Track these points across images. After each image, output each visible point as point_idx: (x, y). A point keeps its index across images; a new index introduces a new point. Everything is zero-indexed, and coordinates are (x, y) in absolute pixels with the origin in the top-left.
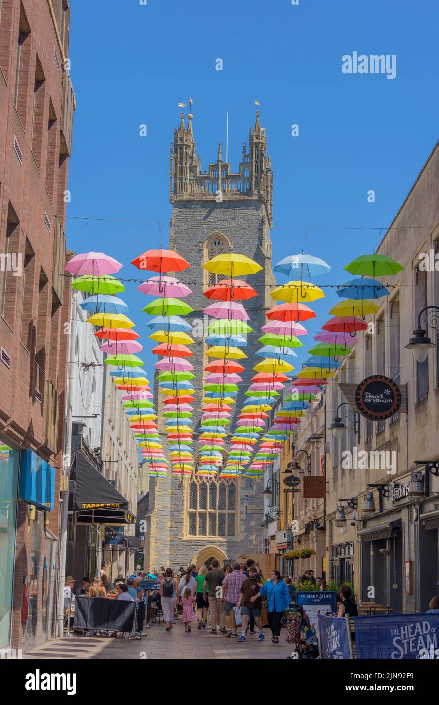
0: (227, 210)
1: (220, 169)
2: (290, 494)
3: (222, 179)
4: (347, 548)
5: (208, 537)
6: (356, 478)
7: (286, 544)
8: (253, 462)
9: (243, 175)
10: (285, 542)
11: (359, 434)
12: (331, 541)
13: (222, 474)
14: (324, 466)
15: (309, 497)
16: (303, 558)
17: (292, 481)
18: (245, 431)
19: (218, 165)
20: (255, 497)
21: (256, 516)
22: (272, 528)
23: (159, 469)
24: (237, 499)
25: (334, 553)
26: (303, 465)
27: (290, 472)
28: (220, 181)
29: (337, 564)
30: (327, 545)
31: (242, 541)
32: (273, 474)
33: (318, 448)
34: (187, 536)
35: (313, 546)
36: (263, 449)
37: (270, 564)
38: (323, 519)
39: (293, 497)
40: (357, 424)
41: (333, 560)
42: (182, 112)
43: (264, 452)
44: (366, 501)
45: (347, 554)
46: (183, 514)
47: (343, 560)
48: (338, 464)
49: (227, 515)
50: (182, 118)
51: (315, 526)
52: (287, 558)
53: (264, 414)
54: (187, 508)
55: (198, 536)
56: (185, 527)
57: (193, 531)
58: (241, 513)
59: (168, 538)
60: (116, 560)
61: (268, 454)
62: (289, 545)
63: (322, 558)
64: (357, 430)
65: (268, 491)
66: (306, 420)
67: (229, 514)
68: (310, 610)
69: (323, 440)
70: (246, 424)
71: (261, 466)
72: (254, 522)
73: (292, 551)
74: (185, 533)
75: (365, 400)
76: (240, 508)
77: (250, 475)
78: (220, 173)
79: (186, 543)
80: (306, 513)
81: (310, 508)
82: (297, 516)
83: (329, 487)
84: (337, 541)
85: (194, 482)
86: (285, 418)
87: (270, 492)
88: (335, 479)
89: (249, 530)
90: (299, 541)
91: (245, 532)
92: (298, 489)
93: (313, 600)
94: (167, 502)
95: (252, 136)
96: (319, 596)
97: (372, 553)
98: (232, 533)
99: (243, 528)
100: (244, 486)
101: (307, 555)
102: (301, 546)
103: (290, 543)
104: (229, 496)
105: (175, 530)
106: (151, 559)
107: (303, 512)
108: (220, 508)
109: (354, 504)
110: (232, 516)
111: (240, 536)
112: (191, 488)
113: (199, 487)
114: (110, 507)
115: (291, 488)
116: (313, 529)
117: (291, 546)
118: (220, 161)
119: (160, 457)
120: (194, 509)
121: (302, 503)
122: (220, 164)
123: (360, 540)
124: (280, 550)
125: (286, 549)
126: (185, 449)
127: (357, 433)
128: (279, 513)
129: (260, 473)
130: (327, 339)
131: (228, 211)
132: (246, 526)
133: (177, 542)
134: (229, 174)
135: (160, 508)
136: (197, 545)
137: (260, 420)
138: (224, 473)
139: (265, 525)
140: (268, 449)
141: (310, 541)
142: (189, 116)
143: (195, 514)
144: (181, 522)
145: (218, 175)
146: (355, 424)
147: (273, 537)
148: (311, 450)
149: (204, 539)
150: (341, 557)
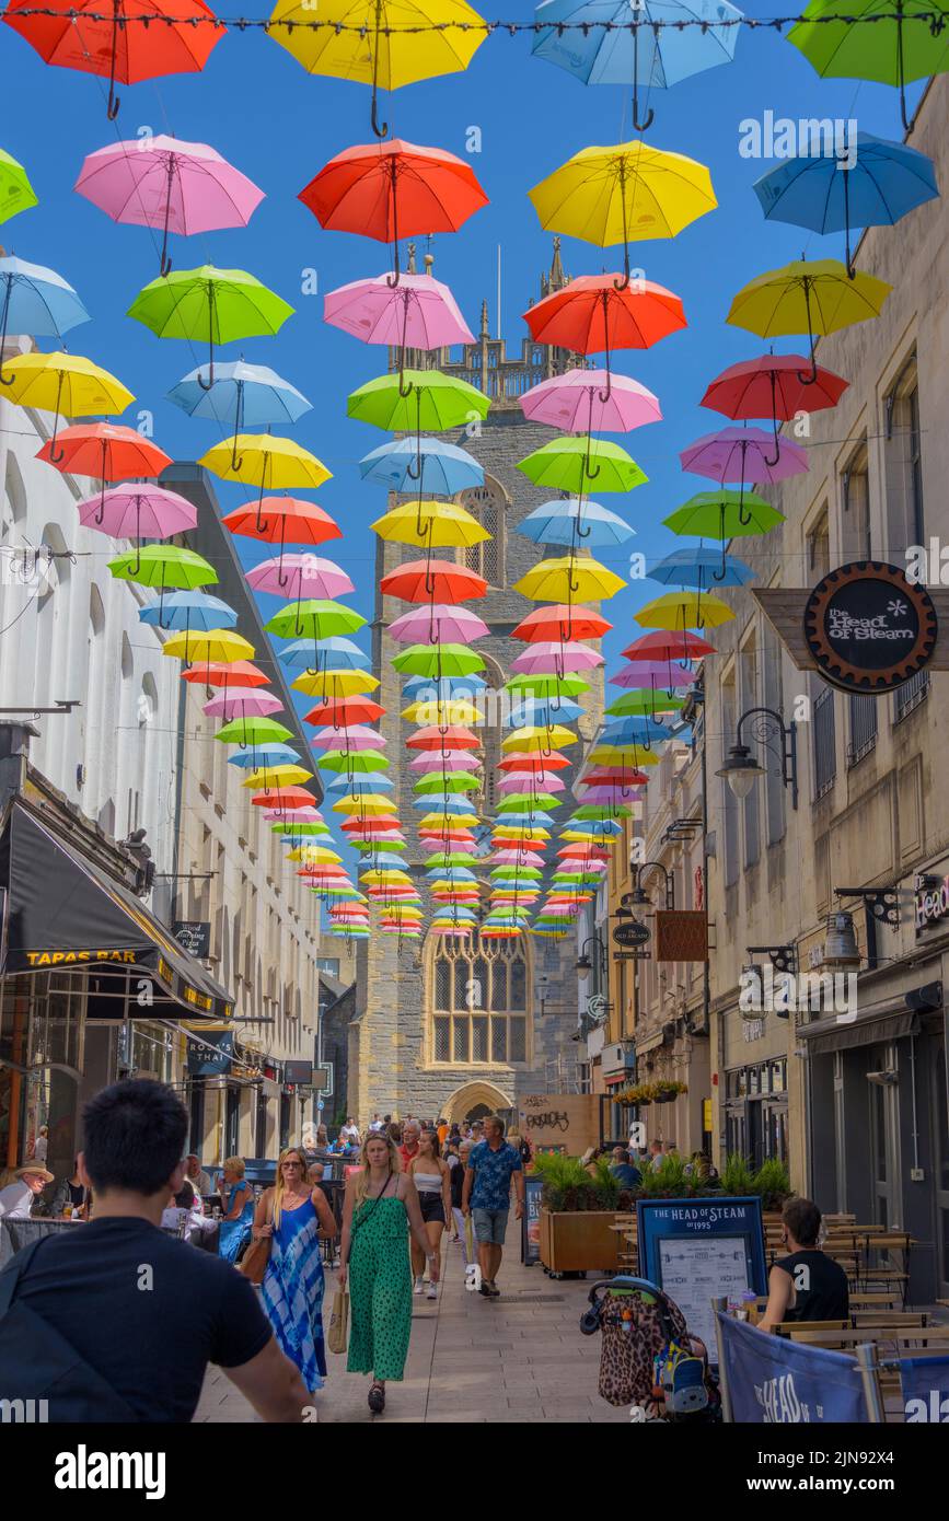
0: (499, 430)
1: (485, 351)
2: (630, 963)
3: (490, 371)
4: (765, 1075)
5: (473, 1064)
6: (788, 897)
7: (622, 1072)
8: (549, 896)
9: (530, 362)
10: (620, 1069)
11: (795, 785)
12: (723, 1060)
13: (486, 929)
14: (704, 891)
15: (670, 959)
16: (659, 1100)
17: (632, 934)
18: (519, 807)
19: (480, 343)
20: (564, 985)
21: (564, 1021)
22: (595, 1042)
23: (351, 918)
24: (529, 987)
25: (733, 1089)
26: (655, 896)
27: (628, 914)
28: (485, 376)
29: (740, 1114)
30: (715, 1069)
31: (538, 1071)
32: (595, 931)
33: (688, 854)
34: (431, 1063)
35: (682, 1074)
36: (567, 863)
37: (590, 1116)
38: (703, 1012)
39: (636, 973)
40: (789, 760)
41: (730, 1105)
42: (410, 245)
43: (569, 869)
44: (832, 936)
45: (765, 1090)
46: (424, 1020)
47: (754, 1106)
48: (739, 876)
49: (508, 1019)
50: (411, 256)
51: (685, 1027)
52: (624, 1104)
53: (556, 756)
54: (430, 1007)
55: (453, 1062)
56: (426, 1046)
57: (443, 1052)
58: (536, 1016)
59: (395, 1068)
60: (246, 1112)
61: (580, 874)
62: (628, 1075)
63: (703, 1102)
64: (789, 775)
65: (584, 963)
66: (661, 798)
67: (512, 1018)
68: (682, 1257)
69: (699, 831)
70: (519, 787)
71: (566, 907)
72: (562, 1034)
73: (634, 1088)
74: (427, 1058)
75: (832, 633)
76: (532, 1006)
77: (545, 929)
78: (485, 359)
79: (429, 1077)
80: (664, 1003)
81: (674, 990)
82: (646, 1011)
83: (717, 935)
84: (736, 1060)
85: (443, 956)
86: (611, 768)
87: (589, 966)
88: (731, 915)
89: (551, 1049)
90: (650, 1066)
91: (545, 1052)
92: (645, 950)
93: (689, 1225)
94: (392, 996)
95: (547, 286)
96: (710, 1214)
97: (839, 1085)
98: (518, 1057)
99: (540, 1045)
100: (541, 964)
101: (669, 1094)
102: (654, 1074)
103: (630, 1071)
104: (512, 983)
105: (409, 1052)
106: (361, 1110)
107: (657, 1003)
108: (494, 1009)
109: (787, 961)
110: (519, 1023)
111: (535, 1062)
112: (438, 968)
113: (453, 966)
114: (108, 960)
115: (631, 950)
116: (680, 1037)
117: (633, 1077)
118: (485, 336)
119: (344, 886)
120: (444, 1009)
121: (656, 983)
122: (486, 341)
123: (804, 1051)
124: (610, 1086)
125: (623, 1082)
126: (391, 861)
127: (790, 784)
128: (607, 1007)
129: (566, 924)
130: (718, 466)
131: (502, 432)
132: (547, 1042)
133: (412, 1076)
134: (503, 362)
135: (378, 1008)
136: (451, 1080)
137: (550, 776)
138: (489, 925)
139: (580, 1037)
140: (579, 862)
141: (675, 1063)
142: (425, 259)
143: (447, 1020)
144: (420, 1036)
145: (482, 364)
146: (785, 761)
147: (597, 1060)
148: (674, 861)
149: (464, 1068)
150: (750, 1098)
